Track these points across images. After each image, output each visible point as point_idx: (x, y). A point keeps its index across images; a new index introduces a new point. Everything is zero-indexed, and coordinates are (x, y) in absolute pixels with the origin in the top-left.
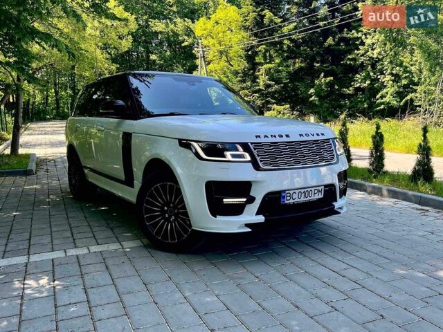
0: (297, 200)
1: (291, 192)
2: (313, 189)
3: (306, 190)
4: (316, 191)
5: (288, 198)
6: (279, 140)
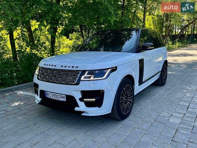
0: (51, 97)
1: (49, 93)
2: (59, 95)
3: (55, 94)
4: (61, 97)
5: (48, 95)
6: (51, 67)
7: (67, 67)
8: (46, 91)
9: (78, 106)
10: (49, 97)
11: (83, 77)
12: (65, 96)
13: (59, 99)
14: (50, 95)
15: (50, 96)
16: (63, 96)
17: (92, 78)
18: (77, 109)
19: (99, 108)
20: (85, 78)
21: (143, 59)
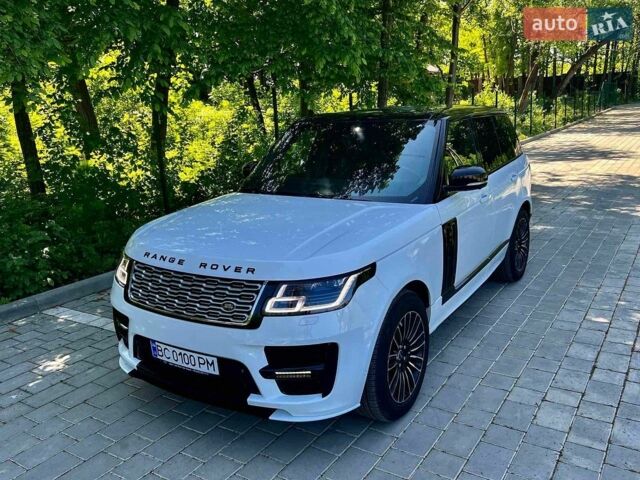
0: (171, 361)
1: (163, 347)
2: (196, 355)
3: (183, 352)
4: (202, 361)
5: (160, 353)
6: (166, 265)
7: (221, 268)
8: (154, 341)
9: (257, 391)
10: (164, 358)
11: (271, 303)
12: (215, 360)
13: (197, 368)
14: (168, 354)
15: (167, 356)
16: (210, 359)
17: (299, 307)
18: (253, 400)
19: (323, 396)
20: (278, 305)
21: (455, 220)
